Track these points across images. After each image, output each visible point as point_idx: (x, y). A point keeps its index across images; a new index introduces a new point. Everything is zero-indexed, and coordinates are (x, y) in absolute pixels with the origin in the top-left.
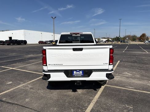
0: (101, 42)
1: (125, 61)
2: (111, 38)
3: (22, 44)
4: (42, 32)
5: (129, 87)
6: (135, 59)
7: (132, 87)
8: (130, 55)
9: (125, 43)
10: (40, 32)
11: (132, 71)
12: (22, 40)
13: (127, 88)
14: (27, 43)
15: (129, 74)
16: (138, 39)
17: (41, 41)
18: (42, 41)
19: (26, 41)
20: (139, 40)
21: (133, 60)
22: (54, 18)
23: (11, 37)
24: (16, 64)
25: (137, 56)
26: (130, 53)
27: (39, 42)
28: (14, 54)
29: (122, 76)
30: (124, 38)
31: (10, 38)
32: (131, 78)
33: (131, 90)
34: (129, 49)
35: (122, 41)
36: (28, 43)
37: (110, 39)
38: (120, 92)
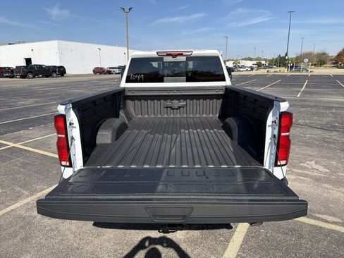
0: (241, 69)
1: (306, 125)
2: (265, 60)
3: (55, 75)
4: (101, 46)
5: (324, 217)
6: (330, 119)
7: (334, 215)
8: (315, 106)
9: (299, 71)
10: (97, 46)
11: (328, 158)
12: (55, 67)
13: (318, 219)
14: (65, 73)
15: (321, 169)
16: (331, 62)
17: (98, 68)
18: (101, 68)
19: (63, 67)
20: (334, 64)
21: (325, 120)
22: (127, 10)
23: (30, 59)
24: (26, 132)
25: (336, 108)
26: (316, 101)
27: (94, 71)
28: (29, 102)
29: (300, 175)
30: (297, 58)
31: (28, 61)
32: (328, 181)
33: (333, 227)
34: (312, 90)
35: (291, 67)
36: (68, 72)
37: (263, 62)
38: (301, 237)
